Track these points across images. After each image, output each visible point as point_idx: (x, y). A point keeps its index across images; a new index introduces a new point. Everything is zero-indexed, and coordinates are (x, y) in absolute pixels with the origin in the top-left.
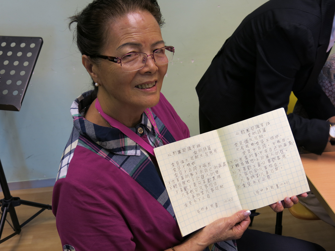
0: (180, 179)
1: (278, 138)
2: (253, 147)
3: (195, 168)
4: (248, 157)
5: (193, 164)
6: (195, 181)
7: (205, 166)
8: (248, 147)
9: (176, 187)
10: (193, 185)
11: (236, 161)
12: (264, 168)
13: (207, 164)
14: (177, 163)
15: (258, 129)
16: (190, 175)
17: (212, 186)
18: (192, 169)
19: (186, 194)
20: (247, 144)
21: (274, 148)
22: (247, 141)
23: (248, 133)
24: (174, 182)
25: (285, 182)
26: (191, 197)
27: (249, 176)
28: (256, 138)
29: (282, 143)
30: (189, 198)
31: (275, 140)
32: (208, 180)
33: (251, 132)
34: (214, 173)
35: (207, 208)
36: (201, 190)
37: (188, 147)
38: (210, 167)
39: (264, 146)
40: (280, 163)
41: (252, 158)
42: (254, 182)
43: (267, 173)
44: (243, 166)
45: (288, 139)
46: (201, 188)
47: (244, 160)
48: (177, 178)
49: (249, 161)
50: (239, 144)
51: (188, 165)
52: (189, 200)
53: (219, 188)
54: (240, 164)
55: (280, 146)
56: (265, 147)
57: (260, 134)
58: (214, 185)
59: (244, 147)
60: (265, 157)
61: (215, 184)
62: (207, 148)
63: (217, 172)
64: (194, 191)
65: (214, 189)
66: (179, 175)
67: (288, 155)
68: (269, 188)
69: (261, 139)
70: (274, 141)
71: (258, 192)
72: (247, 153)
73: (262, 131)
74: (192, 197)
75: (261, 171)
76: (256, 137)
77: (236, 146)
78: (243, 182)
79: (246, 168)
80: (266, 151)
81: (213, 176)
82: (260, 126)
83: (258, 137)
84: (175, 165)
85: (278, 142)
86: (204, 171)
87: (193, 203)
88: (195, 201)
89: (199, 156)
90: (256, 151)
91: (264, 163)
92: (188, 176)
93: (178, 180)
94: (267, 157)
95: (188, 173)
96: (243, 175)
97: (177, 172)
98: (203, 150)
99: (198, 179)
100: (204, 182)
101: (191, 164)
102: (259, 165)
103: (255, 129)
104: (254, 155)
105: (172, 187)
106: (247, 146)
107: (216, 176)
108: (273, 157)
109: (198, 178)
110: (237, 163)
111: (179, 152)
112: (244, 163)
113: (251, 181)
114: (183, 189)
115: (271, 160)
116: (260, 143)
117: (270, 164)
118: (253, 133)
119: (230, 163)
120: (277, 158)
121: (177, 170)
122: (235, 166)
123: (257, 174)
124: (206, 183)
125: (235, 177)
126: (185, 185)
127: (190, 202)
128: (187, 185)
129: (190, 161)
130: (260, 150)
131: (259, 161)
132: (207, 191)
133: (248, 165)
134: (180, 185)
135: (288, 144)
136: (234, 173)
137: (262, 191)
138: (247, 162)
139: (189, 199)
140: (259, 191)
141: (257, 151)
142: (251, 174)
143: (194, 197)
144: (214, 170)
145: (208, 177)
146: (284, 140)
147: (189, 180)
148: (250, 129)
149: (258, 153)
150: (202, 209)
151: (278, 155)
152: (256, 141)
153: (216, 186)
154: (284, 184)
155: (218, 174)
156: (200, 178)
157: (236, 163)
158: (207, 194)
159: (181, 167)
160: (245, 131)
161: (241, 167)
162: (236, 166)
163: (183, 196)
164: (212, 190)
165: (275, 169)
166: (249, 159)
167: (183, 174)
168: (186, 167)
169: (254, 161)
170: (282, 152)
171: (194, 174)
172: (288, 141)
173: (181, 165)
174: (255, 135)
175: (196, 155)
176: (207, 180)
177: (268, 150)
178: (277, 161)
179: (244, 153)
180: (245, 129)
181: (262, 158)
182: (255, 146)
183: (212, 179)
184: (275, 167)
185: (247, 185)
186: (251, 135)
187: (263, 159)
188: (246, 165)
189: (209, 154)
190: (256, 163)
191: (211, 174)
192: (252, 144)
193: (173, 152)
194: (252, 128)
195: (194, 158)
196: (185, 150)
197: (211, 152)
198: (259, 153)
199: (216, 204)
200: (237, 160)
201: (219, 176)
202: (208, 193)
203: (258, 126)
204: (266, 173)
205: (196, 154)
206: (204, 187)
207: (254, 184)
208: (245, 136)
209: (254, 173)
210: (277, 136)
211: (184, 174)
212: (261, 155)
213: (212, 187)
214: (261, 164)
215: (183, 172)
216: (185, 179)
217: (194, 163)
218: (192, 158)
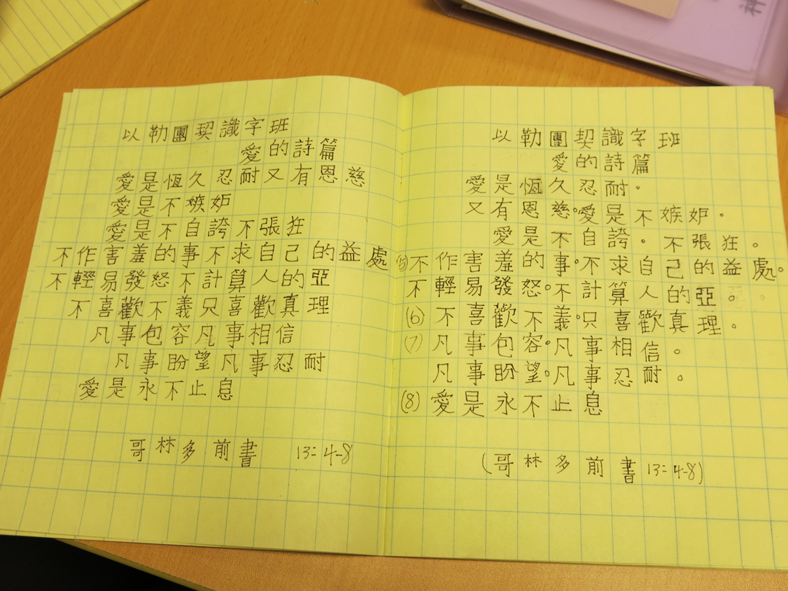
0: (125, 256)
1: (705, 226)
2: (558, 224)
3: (220, 227)
4: (516, 261)
5: (219, 203)
6: (191, 290)
7: (270, 227)
8: (533, 213)
9: (83, 283)
10: (175, 306)
11: (445, 262)
12: (584, 346)
13: (283, 223)
14: (150, 180)
15: (613, 149)
16: (181, 251)
17: (264, 339)
18: (204, 228)
19: (119, 332)
20: (531, 198)
21: (670, 264)
22: (535, 186)
23: (558, 151)
24: (90, 258)
25: (682, 464)
26: (137, 358)
27: (489, 358)
28: (589, 186)
29: (717, 255)
30: (122, 358)
31: (685, 229)
32: (260, 303)
33: (573, 150)
34: (299, 278)
35: (190, 450)
36: (203, 345)
37: (229, 121)
38: (294, 239)
39: (619, 237)
40: (677, 352)
41: (534, 272)
42: (505, 400)
43: (593, 376)
44: (476, 299)
45: (755, 245)
46: (207, 331)
47: (489, 270)
48: (116, 244)
49: (517, 285)
50: (490, 185)
51: (196, 202)
52: (121, 371)
53: (299, 362)
54: (461, 284)
55: (700, 266)
56: (625, 244)
57: (617, 176)
58: (275, 338)
59: (514, 209)
60: (605, 293)
61: (287, 335)
62: (317, 147)
63: (320, 276)
64: (167, 335)
65: (271, 359)
66: (130, 234)
67: (734, 326)
68: (579, 465)
69: (613, 199)
70: (675, 229)
71: (505, 462)
72: (517, 238)
73: (629, 162)
74: (141, 359)
75: (563, 353)
76: (590, 184)
77: (476, 189)
78: (442, 379)
79: (489, 312)
80: (621, 265)
81: (288, 291)
82: (628, 139)
83: (600, 186)
84: (137, 184)
85: (700, 240)
86: (255, 252)
87: (133, 388)
88: (147, 387)
89: (263, 175)
90: (567, 249)
91: (590, 317)
92: (171, 252)
93: (112, 256)
94: (619, 295)
95: (178, 238)
96: (458, 342)
97: (130, 222)
98: (292, 149)
99: (212, 285)
100: (236, 310)
101: (207, 203)
102: (561, 324)
103: (596, 145)
104: (552, 263)
105: (67, 280)
106: (529, 208)
107: (307, 293)
108: (647, 303)
109: (213, 281)
110: (450, 274)
111: (181, 133)
112: (487, 281)
113: (490, 389)
114: (116, 306)
115: (634, 318)
116: (600, 216)
117: (621, 335)
118: (583, 161)
119: (412, 262)
120: (667, 320)
121: (132, 209)
122: (428, 288)
123: (537, 365)
124: (242, 317)
125: (410, 342)
126: (136, 294)
127: (118, 384)
128: (148, 291)
129: (211, 188)
130: (591, 251)
131: (568, 301)
132: (231, 359)
133: (504, 299)
134: (111, 281)
135: (748, 269)
136: (415, 319)
137: (532, 465)
138: (503, 285)
139: (122, 365)
140: (518, 460)
141: (575, 248)
142: (504, 351)
143: (150, 361)
144: (307, 264)
145: (265, 288)
146: (730, 242)
147: (165, 275)
148: (571, 137)
149: (577, 261)
150: (166, 443)
151: (682, 306)
152: (583, 200)
153: (285, 349)
154: (670, 469)
155: (320, 291)
156: (224, 283)
157: (444, 274)
158: (225, 374)
159: (160, 201)
160: (546, 139)
161: (461, 299)
162: (440, 285)
163: (101, 339)
164: (258, 362)
165: (641, 369)
166: (518, 275)
167: (150, 236)
168: (181, 208)
169: (542, 289)
170: (704, 296)
171: (205, 251)
172: (756, 254)
173: (162, 193)
174: (589, 173)
175: (252, 165)
176: (253, 300)
177: (634, 264)
178: (662, 334)
179: (503, 234)
180: (548, 130)
181: (590, 290)
182: (573, 224)
183: (282, 303)
184: (643, 362)
185: (457, 404)
186: (568, 165)
187: (592, 295)
188: (489, 297)
189: (314, 176)
190: (547, 303)
191: (287, 278)
192: (559, 208)
193: (154, 129)
194: (583, 136)
195: (236, 175)
196: (209, 130)
197: (328, 171)
198: (583, 262)
199: (250, 445)
200: (453, 260)
201: (322, 304)
202: (229, 372)
203: (615, 137)
204: (584, 374)
205: (251, 158)
206: (221, 335)
207: (503, 409)
208: (538, 161)
209: (521, 357)
210: (699, 213)
211: (154, 239)
212: (586, 275)
213: (263, 349)
214: (573, 319)
215: (156, 229)
216: (150, 265)
217: (225, 202)
218: (225, 175)
